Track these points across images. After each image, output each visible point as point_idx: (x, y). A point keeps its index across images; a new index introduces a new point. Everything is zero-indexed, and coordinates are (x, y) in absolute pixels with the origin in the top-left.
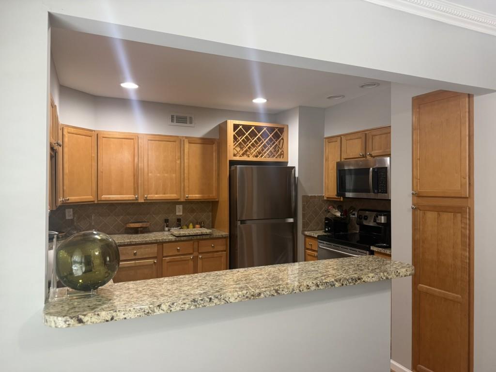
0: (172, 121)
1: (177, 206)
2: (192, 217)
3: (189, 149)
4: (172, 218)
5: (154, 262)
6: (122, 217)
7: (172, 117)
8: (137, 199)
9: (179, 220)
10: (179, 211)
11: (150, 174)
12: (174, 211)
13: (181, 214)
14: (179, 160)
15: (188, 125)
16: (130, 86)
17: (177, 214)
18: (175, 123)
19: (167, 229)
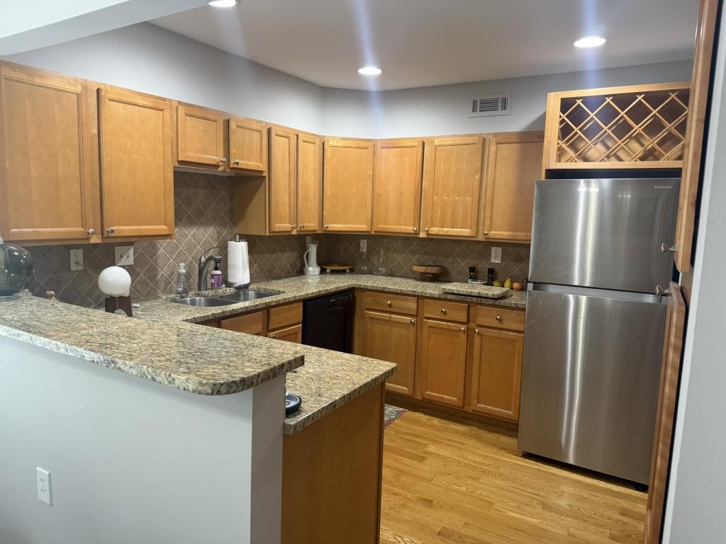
0: (474, 110)
1: (493, 249)
2: (517, 269)
3: (496, 154)
4: (483, 267)
5: (411, 322)
6: (417, 257)
7: (475, 103)
8: (417, 233)
9: (491, 271)
10: (496, 257)
11: (435, 197)
12: (488, 257)
13: (499, 262)
14: (479, 174)
15: (500, 112)
16: (370, 72)
17: (492, 261)
18: (478, 113)
19: (470, 281)
